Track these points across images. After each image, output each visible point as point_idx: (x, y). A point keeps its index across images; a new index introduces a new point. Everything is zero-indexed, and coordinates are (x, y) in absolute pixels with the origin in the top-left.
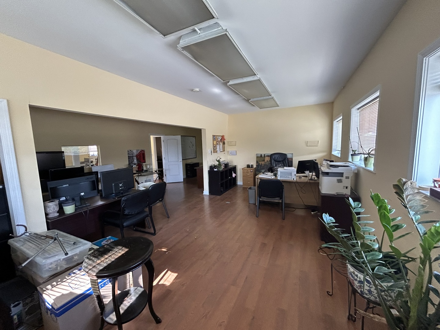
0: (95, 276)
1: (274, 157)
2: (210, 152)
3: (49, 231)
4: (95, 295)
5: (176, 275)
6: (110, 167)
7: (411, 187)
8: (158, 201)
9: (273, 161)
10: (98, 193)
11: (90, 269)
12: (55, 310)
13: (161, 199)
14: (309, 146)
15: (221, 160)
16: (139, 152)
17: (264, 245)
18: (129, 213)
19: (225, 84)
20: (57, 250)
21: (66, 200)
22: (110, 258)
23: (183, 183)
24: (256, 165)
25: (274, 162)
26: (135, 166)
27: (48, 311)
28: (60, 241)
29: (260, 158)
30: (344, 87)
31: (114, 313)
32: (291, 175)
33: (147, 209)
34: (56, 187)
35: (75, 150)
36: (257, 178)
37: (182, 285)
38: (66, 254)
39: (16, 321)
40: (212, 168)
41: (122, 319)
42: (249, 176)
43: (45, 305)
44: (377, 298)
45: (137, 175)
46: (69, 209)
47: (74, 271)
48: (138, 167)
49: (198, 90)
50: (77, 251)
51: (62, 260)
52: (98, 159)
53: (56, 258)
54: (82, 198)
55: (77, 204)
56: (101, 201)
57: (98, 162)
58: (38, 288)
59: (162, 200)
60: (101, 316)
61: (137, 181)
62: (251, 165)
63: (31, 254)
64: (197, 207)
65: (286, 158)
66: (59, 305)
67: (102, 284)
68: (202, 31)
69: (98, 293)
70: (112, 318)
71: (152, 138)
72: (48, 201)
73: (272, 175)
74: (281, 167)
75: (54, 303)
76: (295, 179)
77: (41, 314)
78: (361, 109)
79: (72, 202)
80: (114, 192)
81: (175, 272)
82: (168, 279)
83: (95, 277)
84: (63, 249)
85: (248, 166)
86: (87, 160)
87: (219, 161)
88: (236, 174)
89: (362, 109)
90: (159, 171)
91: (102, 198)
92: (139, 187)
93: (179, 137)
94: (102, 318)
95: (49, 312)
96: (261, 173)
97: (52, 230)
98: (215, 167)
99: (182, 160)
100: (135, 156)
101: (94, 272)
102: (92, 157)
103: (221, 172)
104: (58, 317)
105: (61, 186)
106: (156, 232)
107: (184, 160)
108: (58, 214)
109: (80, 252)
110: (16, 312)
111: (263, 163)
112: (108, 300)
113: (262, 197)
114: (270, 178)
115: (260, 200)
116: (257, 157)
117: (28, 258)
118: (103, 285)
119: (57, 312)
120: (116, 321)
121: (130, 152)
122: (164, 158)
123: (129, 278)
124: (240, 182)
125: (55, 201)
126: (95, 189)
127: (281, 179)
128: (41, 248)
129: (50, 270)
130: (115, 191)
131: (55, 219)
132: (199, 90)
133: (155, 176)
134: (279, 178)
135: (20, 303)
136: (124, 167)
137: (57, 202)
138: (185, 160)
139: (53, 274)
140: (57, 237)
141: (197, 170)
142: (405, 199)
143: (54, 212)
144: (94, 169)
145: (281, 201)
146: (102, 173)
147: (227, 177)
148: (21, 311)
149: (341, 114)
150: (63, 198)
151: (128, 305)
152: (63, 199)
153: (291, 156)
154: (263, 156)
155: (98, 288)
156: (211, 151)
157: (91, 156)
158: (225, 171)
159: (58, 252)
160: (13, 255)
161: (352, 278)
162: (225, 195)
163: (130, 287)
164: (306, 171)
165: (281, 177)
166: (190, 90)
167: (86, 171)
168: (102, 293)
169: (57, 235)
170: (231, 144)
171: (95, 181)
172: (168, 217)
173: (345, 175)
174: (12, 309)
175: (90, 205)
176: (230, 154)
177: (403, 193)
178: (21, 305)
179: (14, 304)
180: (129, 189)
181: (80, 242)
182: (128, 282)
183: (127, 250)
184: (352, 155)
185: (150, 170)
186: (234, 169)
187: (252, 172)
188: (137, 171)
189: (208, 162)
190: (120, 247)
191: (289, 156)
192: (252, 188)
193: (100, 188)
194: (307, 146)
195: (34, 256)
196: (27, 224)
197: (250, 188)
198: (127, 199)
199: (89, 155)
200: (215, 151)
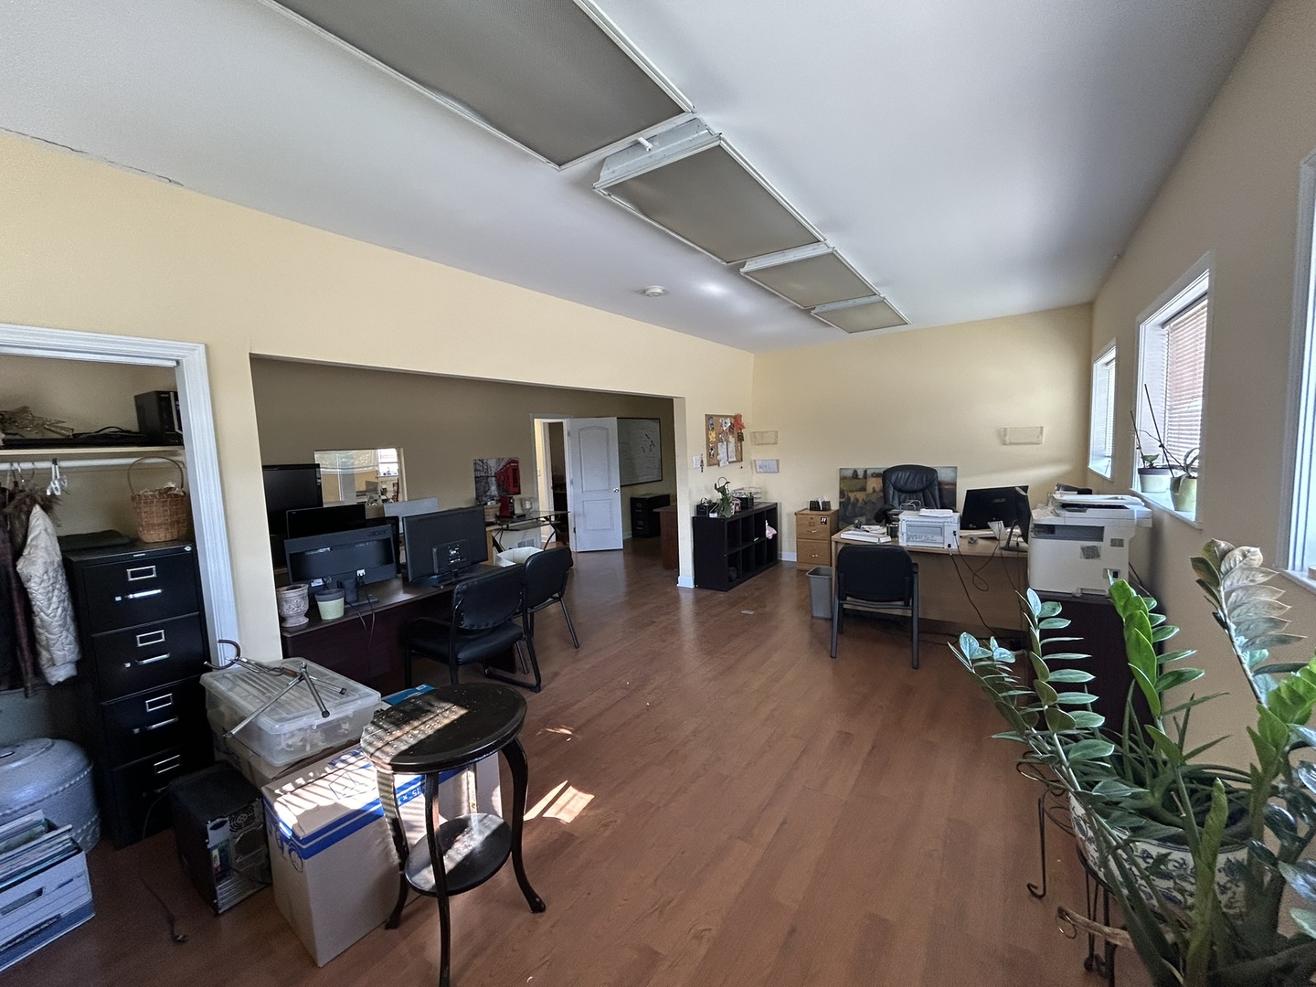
0: (389, 764)
1: (894, 478)
2: (699, 463)
3: (286, 660)
4: (387, 816)
5: (590, 797)
6: (428, 506)
7: (1245, 566)
8: (550, 599)
9: (891, 492)
10: (398, 572)
11: (379, 749)
12: (300, 841)
13: (557, 595)
14: (1011, 444)
15: (730, 489)
16: (503, 464)
17: (846, 738)
18: (473, 626)
19: (734, 269)
20: (305, 705)
21: (325, 586)
22: (422, 727)
23: (622, 552)
24: (840, 503)
25: (896, 492)
26: (494, 502)
27: (285, 844)
28: (313, 684)
29: (851, 481)
30: (1120, 256)
31: (431, 867)
32: (942, 534)
33: (519, 621)
34: (304, 553)
35: (344, 460)
36: (837, 542)
37: (604, 825)
38: (326, 714)
39: (217, 863)
40: (701, 511)
41: (449, 884)
42: (817, 537)
43: (278, 829)
44: (1152, 898)
45: (498, 527)
46: (332, 609)
47: (343, 758)
48: (500, 504)
49: (659, 290)
50: (349, 709)
51: (315, 727)
52: (398, 484)
53: (303, 722)
54: (360, 584)
55: (349, 600)
56: (405, 592)
57: (398, 492)
58: (263, 789)
59: (561, 596)
60: (400, 872)
61: (495, 544)
62: (824, 503)
63: (251, 708)
64: (656, 620)
65: (933, 480)
66: (308, 831)
67: (404, 795)
68: (656, 144)
69: (393, 812)
70: (426, 878)
71: (539, 426)
72: (286, 588)
73: (884, 534)
74: (913, 510)
75: (298, 825)
76: (954, 547)
77: (268, 856)
78: (1172, 325)
79: (338, 591)
80: (437, 571)
81: (586, 792)
82: (568, 807)
83: (389, 767)
84: (320, 703)
85: (814, 506)
86: (372, 487)
87: (722, 490)
88: (777, 531)
89: (1174, 325)
90: (556, 516)
91: (407, 586)
92: (499, 559)
93: (612, 423)
94: (403, 877)
95: (287, 847)
96: (852, 527)
97: (293, 659)
98: (712, 506)
99: (619, 488)
100: (493, 474)
101: (387, 754)
102: (385, 479)
103: (728, 523)
104: (306, 858)
105: (314, 550)
106: (542, 684)
107: (626, 489)
108: (306, 620)
109: (356, 713)
110: (216, 843)
111: (861, 496)
112: (417, 836)
113: (848, 598)
114: (875, 540)
115: (845, 606)
116: (843, 479)
117: (243, 719)
118: (405, 798)
119: (304, 847)
120: (433, 887)
121: (481, 464)
122: (572, 482)
123: (468, 789)
124: (788, 554)
125: (300, 587)
126: (392, 562)
127: (910, 544)
128: (270, 698)
129: (288, 749)
130: (439, 567)
131: (301, 630)
132: (663, 290)
133: (547, 532)
134: (903, 542)
135: (226, 821)
136: (464, 506)
137: (304, 590)
138: (629, 488)
139: (297, 760)
140: (306, 672)
141: (662, 517)
142: (1223, 600)
143: (298, 615)
144: (390, 511)
145: (909, 613)
146: (410, 519)
147: (747, 539)
148: (228, 840)
149: (1113, 342)
150: (318, 580)
151: (466, 851)
152: (318, 582)
153: (952, 474)
154: (861, 474)
155: (395, 800)
156: (702, 461)
157: (382, 475)
158: (743, 519)
159: (307, 709)
160: (210, 713)
161: (1081, 836)
162: (740, 590)
163: (470, 812)
164: (992, 521)
165: (908, 540)
166: (637, 291)
167: (369, 515)
168: (404, 817)
169: (305, 668)
170: (760, 439)
171: (392, 539)
172: (577, 646)
173: (1108, 536)
174: (211, 833)
175: (378, 602)
176: (759, 470)
177: (1218, 584)
178: (227, 826)
179: (215, 822)
180: (474, 563)
181: (355, 690)
182: (465, 798)
183: (463, 712)
184: (1141, 472)
185: (534, 516)
186: (771, 514)
187: (826, 523)
188: (497, 517)
189: (690, 492)
190: (447, 706)
191: (944, 476)
192: (822, 572)
193: (403, 560)
194: (1004, 444)
195: (257, 713)
196: (240, 639)
197: (816, 572)
198: (468, 588)
199: (377, 472)
200: (712, 459)
